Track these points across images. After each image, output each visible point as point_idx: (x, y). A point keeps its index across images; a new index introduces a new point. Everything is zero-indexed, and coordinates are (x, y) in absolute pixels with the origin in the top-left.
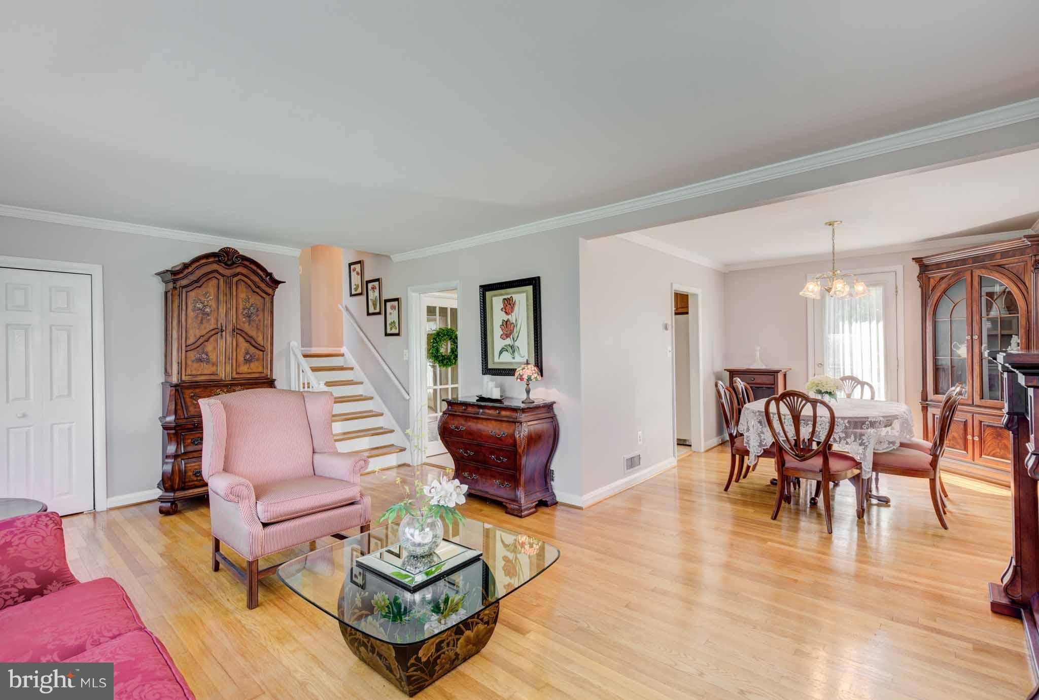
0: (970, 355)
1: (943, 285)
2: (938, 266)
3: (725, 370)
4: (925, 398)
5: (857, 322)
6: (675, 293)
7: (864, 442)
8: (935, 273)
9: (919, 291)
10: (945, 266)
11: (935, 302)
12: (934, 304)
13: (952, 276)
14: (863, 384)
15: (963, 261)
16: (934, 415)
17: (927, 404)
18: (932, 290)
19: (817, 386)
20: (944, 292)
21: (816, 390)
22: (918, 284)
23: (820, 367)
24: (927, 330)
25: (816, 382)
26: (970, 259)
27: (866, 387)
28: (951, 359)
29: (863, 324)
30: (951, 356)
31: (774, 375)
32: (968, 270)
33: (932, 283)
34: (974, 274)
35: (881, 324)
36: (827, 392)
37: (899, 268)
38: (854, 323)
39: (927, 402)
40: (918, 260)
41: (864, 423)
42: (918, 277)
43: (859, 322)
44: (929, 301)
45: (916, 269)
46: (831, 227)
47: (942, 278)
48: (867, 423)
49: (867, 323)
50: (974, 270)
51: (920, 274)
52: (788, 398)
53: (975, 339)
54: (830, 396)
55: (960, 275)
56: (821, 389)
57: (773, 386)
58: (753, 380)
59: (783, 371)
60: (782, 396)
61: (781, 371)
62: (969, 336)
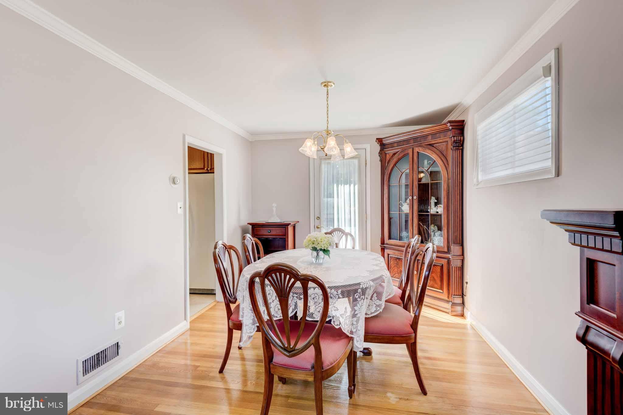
0: (411, 210)
1: (395, 159)
2: (392, 145)
3: (248, 224)
4: (383, 242)
5: (342, 185)
6: (189, 147)
7: (356, 313)
8: (390, 150)
9: (379, 163)
10: (396, 145)
11: (389, 172)
12: (389, 174)
13: (401, 152)
14: (347, 235)
15: (407, 141)
16: (388, 255)
17: (384, 247)
18: (388, 163)
19: (313, 244)
20: (395, 165)
21: (312, 247)
22: (379, 158)
23: (318, 220)
24: (385, 192)
25: (313, 239)
26: (412, 140)
27: (349, 238)
28: (399, 213)
29: (345, 186)
30: (399, 212)
31: (285, 227)
32: (410, 148)
33: (388, 157)
34: (414, 151)
35: (356, 187)
36: (321, 250)
37: (368, 147)
38: (340, 186)
39: (384, 245)
40: (380, 141)
41: (356, 291)
42: (379, 153)
43: (343, 185)
44: (386, 171)
45: (378, 148)
46: (326, 88)
47: (394, 154)
48: (359, 290)
49: (348, 185)
50: (414, 148)
51: (380, 151)
52: (274, 275)
53: (414, 199)
54: (324, 253)
55: (405, 152)
56: (316, 247)
57: (285, 237)
58: (269, 232)
59: (291, 224)
60: (267, 272)
61: (290, 224)
62: (411, 197)
